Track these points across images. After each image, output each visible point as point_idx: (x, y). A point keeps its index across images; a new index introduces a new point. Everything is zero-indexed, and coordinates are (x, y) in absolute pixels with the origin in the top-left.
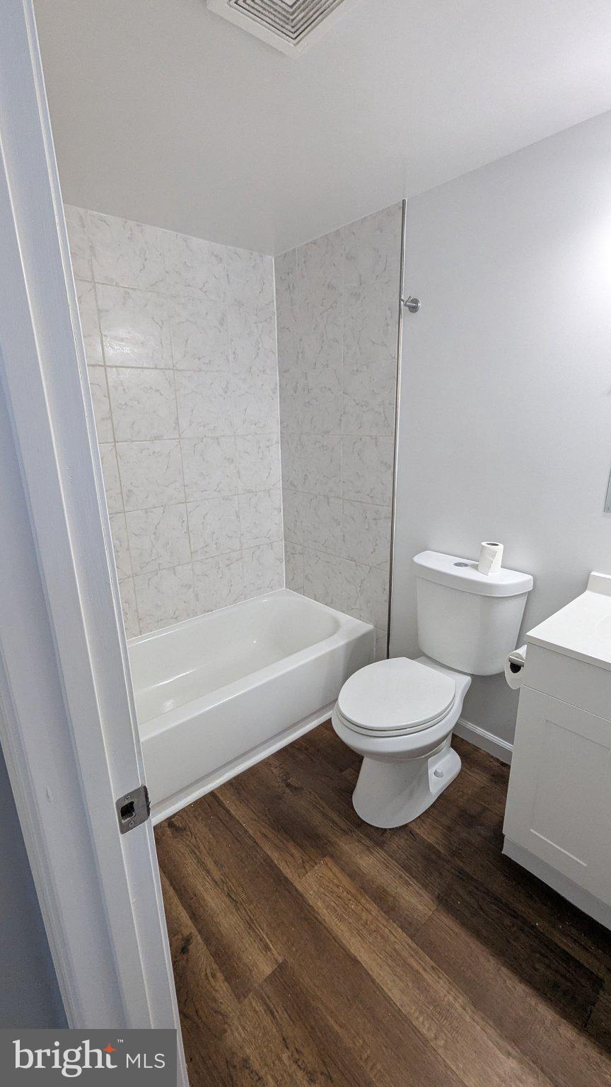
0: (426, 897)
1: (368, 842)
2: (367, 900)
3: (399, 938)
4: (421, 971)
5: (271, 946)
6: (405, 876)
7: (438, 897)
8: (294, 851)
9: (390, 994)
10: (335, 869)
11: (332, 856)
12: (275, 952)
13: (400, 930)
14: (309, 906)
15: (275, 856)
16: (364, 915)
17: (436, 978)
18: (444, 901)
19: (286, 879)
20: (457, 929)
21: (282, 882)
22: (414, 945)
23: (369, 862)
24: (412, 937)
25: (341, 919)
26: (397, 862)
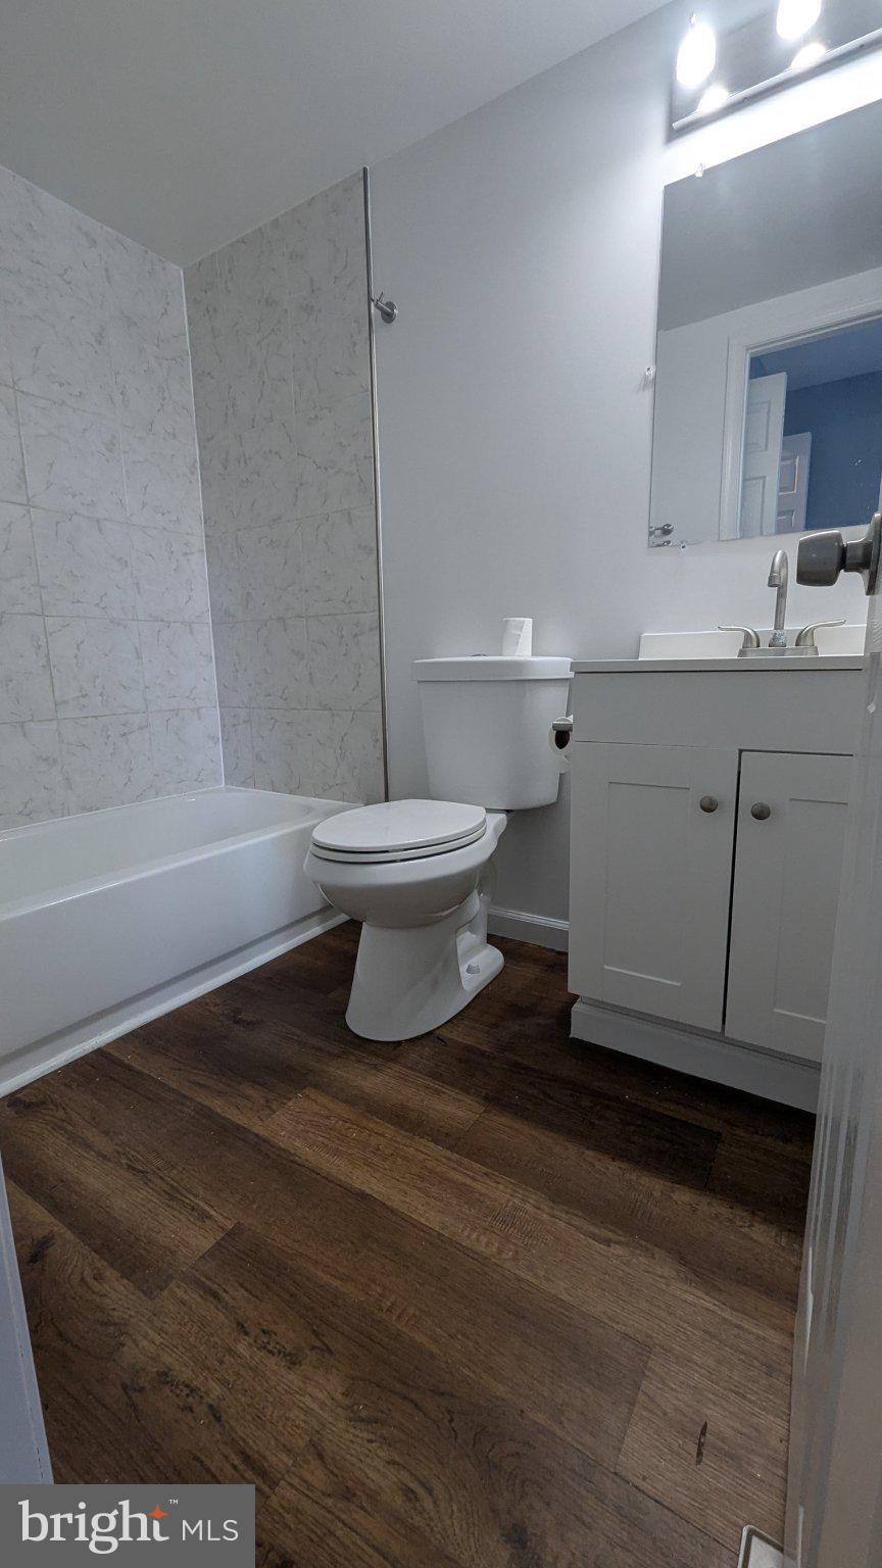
0: (468, 1100)
1: (374, 1061)
2: (377, 1123)
3: (431, 1153)
4: (469, 1181)
5: (213, 1213)
6: (436, 1085)
7: (486, 1098)
8: (250, 1092)
9: (422, 1220)
10: (323, 1100)
11: (316, 1086)
12: (220, 1218)
13: (432, 1145)
14: (280, 1149)
15: (217, 1105)
16: (374, 1141)
17: (494, 1185)
18: (495, 1100)
19: (238, 1127)
20: (517, 1125)
21: (230, 1133)
22: (456, 1156)
23: (377, 1083)
24: (451, 1148)
25: (336, 1152)
26: (420, 1073)
